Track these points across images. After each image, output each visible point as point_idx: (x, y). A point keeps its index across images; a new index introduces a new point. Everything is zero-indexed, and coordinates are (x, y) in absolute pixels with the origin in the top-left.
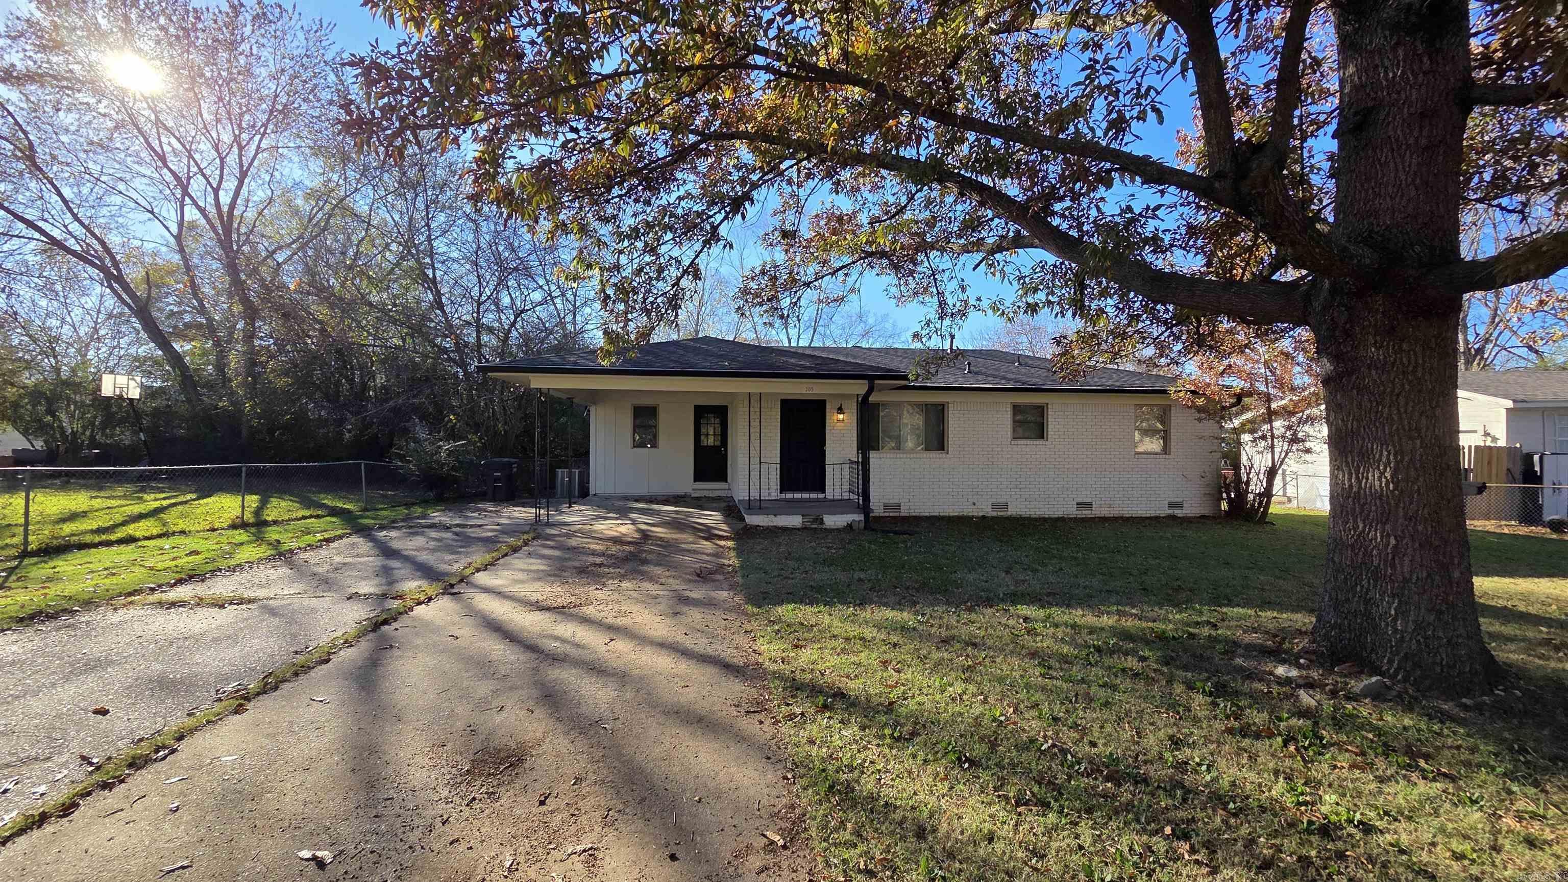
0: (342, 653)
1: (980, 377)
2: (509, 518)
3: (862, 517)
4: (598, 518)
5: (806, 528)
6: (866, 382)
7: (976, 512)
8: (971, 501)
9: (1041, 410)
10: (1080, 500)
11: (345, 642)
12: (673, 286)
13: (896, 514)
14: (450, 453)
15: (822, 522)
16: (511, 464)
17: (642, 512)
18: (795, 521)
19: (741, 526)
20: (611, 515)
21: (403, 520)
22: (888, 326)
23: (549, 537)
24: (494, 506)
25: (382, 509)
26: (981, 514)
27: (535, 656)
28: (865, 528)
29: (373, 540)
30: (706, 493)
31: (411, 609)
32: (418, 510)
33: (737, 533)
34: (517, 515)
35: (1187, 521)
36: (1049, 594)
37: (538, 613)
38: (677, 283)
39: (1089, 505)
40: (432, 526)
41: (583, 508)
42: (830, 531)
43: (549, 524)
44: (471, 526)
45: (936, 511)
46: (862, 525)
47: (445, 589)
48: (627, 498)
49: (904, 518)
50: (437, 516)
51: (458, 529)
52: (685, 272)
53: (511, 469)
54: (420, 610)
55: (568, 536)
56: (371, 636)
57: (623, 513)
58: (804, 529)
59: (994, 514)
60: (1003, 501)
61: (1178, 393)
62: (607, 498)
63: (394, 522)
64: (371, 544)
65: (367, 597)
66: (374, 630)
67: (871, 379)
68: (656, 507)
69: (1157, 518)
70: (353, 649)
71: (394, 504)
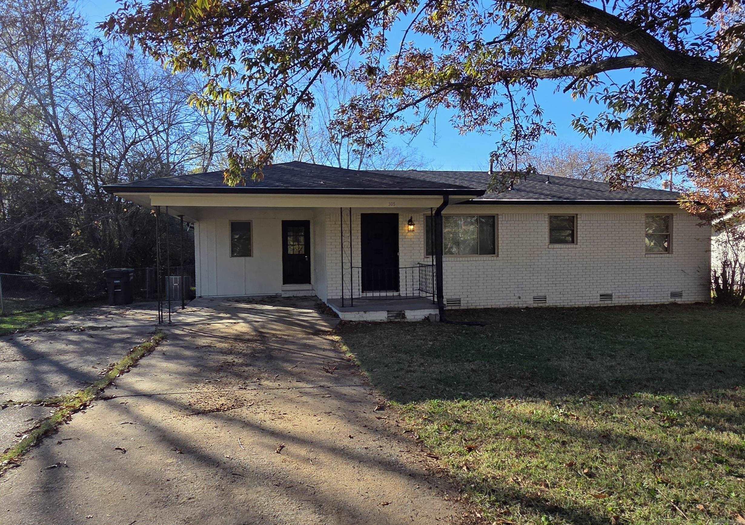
0: (8, 475)
1: (523, 194)
2: (134, 320)
3: (437, 312)
4: (212, 318)
5: (391, 322)
6: (442, 197)
7: (521, 304)
8: (517, 295)
9: (572, 220)
10: (602, 292)
11: (9, 463)
12: (289, 112)
13: (457, 308)
14: (74, 264)
15: (404, 316)
16: (128, 272)
17: (248, 311)
18: (381, 316)
19: (338, 322)
20: (222, 315)
21: (40, 324)
22: (418, 157)
23: (176, 337)
24: (117, 309)
25: (17, 314)
26: (525, 306)
27: (213, 471)
28: (441, 320)
29: (16, 344)
30: (295, 294)
31: (69, 418)
32: (50, 315)
33: (336, 328)
34: (139, 317)
35: (686, 307)
36: (648, 380)
37: (195, 418)
38: (292, 110)
39: (608, 296)
40: (68, 329)
41: (194, 309)
42: (414, 324)
43: (171, 325)
44: (103, 329)
45: (490, 304)
46: (438, 318)
47: (97, 393)
48: (228, 299)
49: (463, 310)
50: (69, 320)
51: (92, 332)
52: (300, 99)
53: (129, 277)
54: (78, 418)
55: (194, 335)
56: (34, 452)
57: (234, 313)
58: (390, 322)
59: (536, 305)
60: (543, 294)
61: (684, 203)
62: (212, 300)
63: (31, 326)
64: (15, 349)
65: (22, 405)
66: (37, 445)
67: (446, 194)
68: (259, 307)
69: (663, 305)
70: (20, 469)
71: (28, 309)
